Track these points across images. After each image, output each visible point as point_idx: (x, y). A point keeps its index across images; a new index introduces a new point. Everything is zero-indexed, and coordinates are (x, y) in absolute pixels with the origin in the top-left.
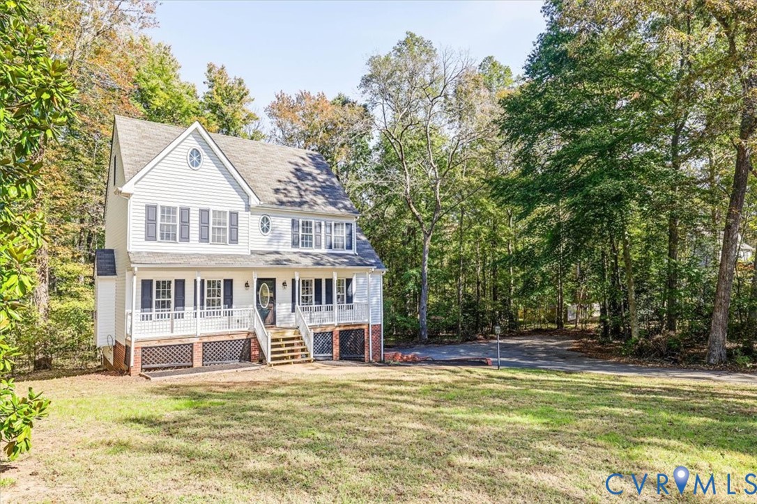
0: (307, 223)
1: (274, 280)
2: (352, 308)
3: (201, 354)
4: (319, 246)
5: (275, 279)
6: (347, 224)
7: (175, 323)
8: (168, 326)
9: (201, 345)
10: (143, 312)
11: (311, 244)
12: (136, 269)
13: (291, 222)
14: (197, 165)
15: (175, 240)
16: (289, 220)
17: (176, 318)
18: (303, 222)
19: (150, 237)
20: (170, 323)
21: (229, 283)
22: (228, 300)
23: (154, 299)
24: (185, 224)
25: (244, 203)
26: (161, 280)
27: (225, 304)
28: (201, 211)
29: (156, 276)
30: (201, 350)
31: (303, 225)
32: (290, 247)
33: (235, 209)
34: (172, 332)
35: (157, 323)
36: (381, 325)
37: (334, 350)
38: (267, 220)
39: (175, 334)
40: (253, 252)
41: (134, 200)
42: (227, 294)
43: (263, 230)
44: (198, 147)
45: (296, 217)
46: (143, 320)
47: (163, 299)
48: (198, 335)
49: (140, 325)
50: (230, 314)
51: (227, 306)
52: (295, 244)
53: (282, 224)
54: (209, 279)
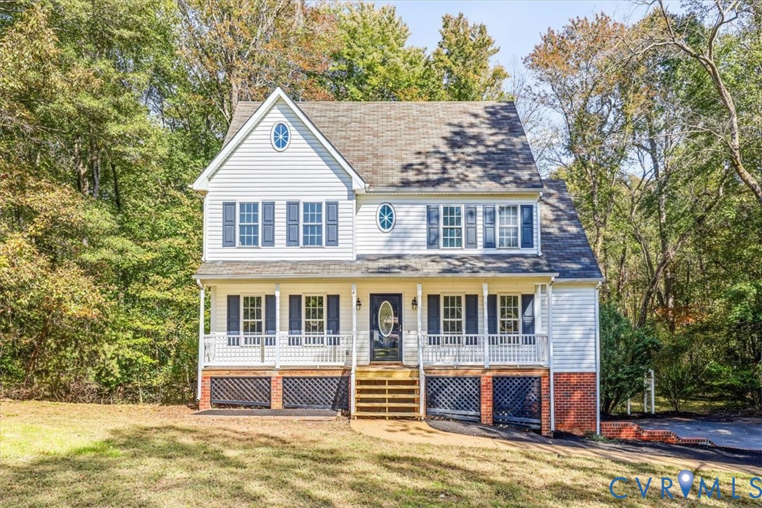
0: (452, 209)
1: (399, 296)
2: (531, 341)
3: (280, 393)
4: (472, 244)
5: (401, 294)
6: (523, 207)
7: (266, 350)
8: (258, 354)
9: (280, 381)
10: (230, 334)
11: (459, 241)
13: (426, 210)
14: (284, 144)
15: (258, 244)
16: (423, 208)
17: (267, 344)
18: (445, 209)
19: (228, 242)
20: (259, 350)
21: (334, 300)
22: (333, 324)
23: (242, 320)
24: (270, 223)
25: (346, 189)
26: (249, 296)
27: (328, 329)
28: (289, 204)
29: (243, 291)
30: (280, 387)
31: (445, 213)
32: (426, 248)
33: (332, 199)
34: (263, 361)
35: (246, 350)
36: (595, 374)
37: (483, 407)
38: (389, 210)
39: (265, 364)
40: (359, 258)
41: (211, 198)
42: (331, 315)
43: (383, 225)
44: (284, 120)
45: (433, 202)
46: (229, 344)
47: (253, 320)
48: (278, 367)
49: (225, 350)
50: (335, 342)
51: (331, 331)
52: (432, 243)
53: (411, 215)
54: (309, 295)
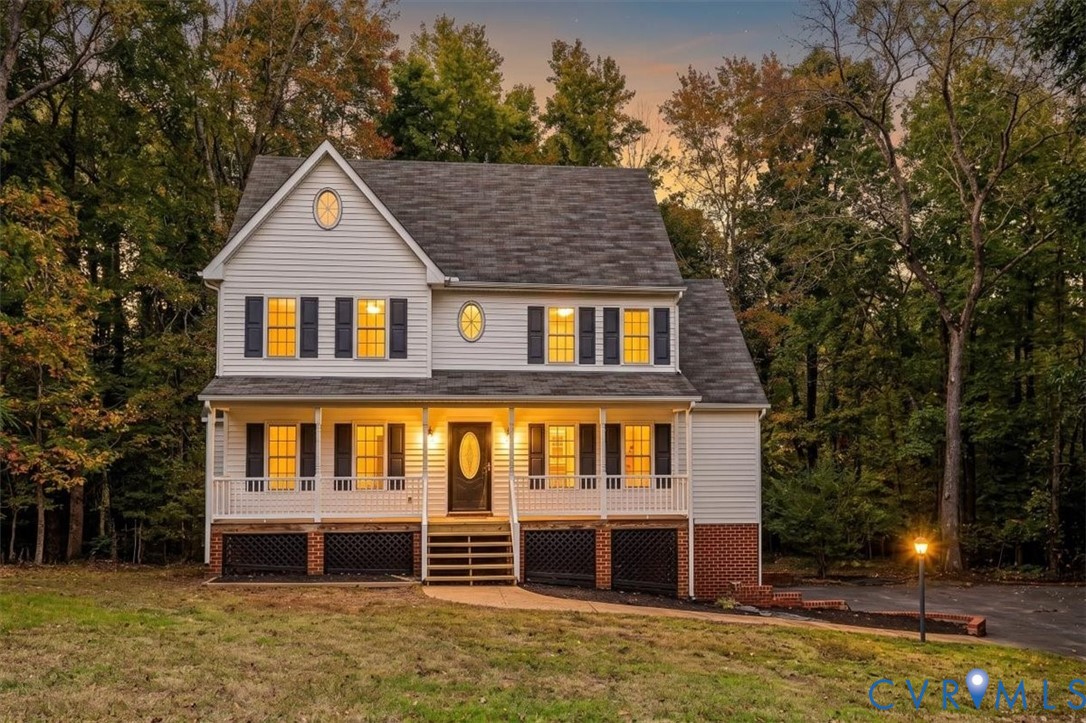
1: (487, 426)
2: (665, 485)
3: (321, 554)
4: (589, 358)
5: (489, 424)
6: (658, 311)
9: (320, 538)
12: (207, 404)
13: (526, 312)
15: (294, 354)
16: (522, 310)
17: (303, 490)
19: (252, 351)
21: (399, 431)
22: (397, 461)
23: (267, 457)
24: (311, 326)
25: (418, 282)
27: (390, 469)
28: (339, 301)
29: (268, 418)
30: (320, 546)
32: (525, 362)
33: (401, 295)
36: (757, 526)
37: (599, 569)
41: (229, 290)
42: (395, 451)
44: (333, 187)
45: (536, 303)
46: (250, 490)
48: (318, 520)
50: (399, 487)
51: (393, 472)
52: (534, 357)
53: (507, 318)
54: (361, 423)
